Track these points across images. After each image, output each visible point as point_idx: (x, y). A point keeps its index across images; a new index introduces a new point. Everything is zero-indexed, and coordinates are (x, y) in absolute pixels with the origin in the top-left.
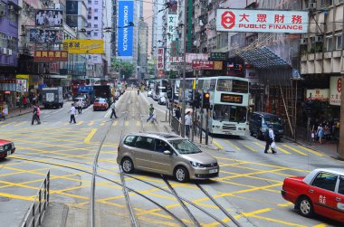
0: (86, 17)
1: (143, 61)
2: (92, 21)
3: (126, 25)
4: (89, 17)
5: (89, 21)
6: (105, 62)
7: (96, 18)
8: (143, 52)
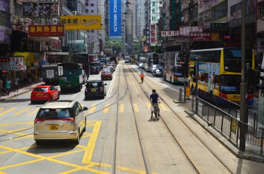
0: (84, 4)
1: (129, 39)
2: (89, 8)
3: (115, 12)
4: (87, 4)
5: (87, 8)
6: (100, 41)
7: (92, 5)
8: (129, 33)
